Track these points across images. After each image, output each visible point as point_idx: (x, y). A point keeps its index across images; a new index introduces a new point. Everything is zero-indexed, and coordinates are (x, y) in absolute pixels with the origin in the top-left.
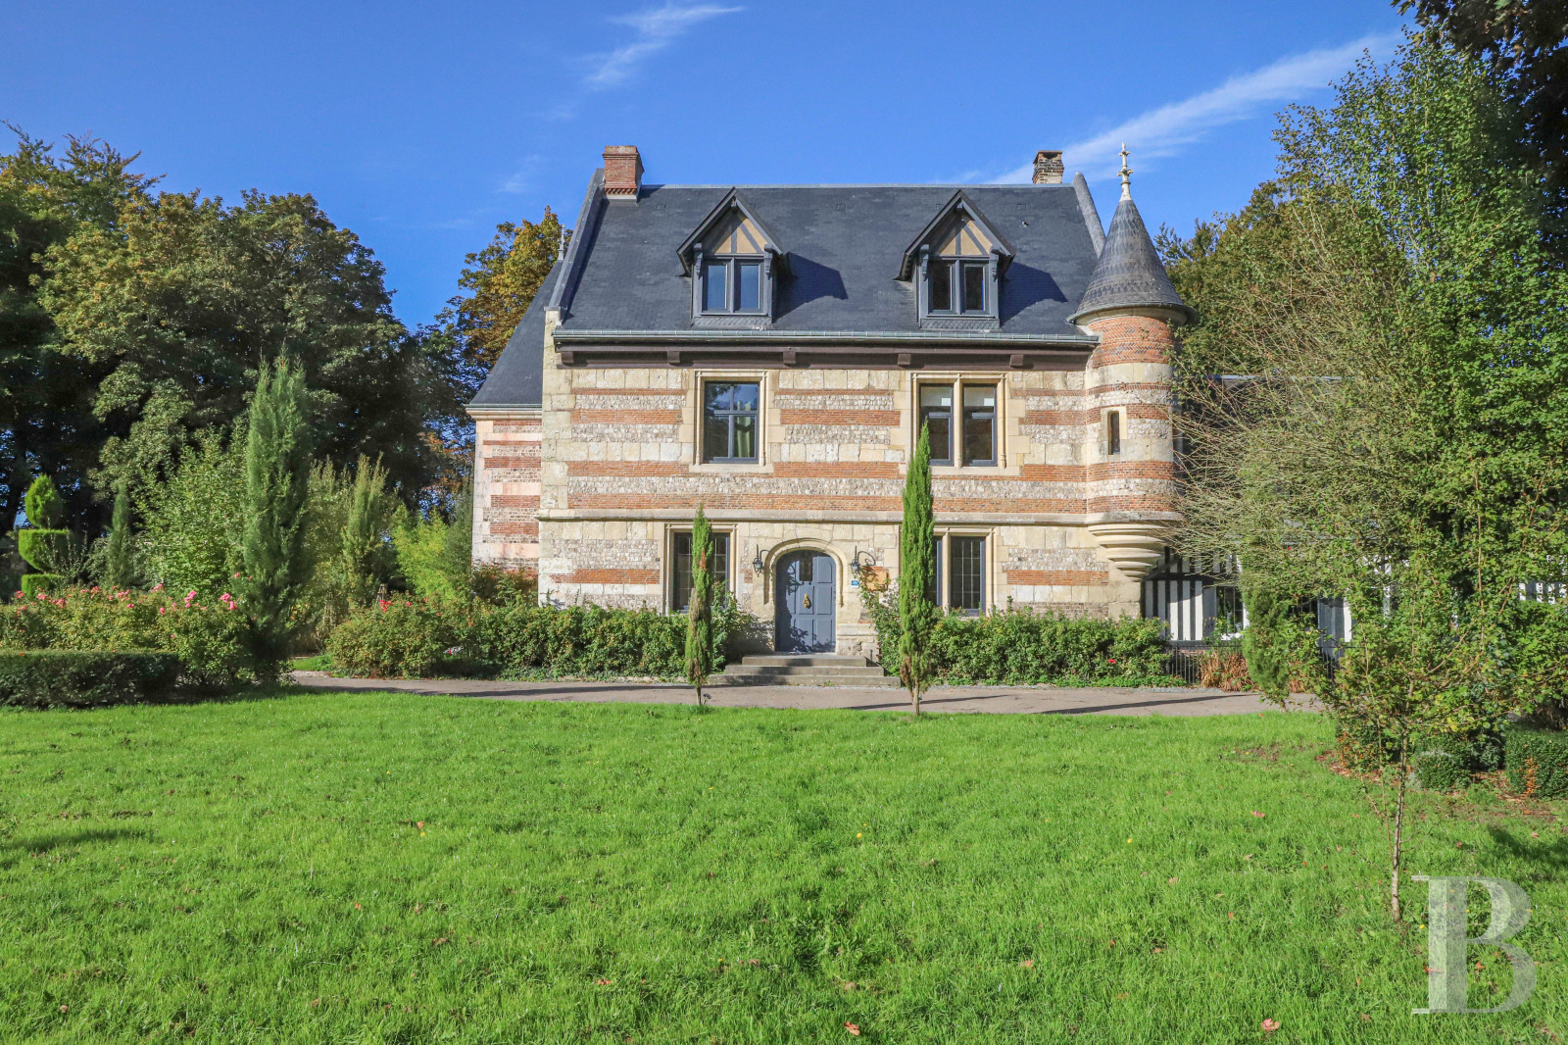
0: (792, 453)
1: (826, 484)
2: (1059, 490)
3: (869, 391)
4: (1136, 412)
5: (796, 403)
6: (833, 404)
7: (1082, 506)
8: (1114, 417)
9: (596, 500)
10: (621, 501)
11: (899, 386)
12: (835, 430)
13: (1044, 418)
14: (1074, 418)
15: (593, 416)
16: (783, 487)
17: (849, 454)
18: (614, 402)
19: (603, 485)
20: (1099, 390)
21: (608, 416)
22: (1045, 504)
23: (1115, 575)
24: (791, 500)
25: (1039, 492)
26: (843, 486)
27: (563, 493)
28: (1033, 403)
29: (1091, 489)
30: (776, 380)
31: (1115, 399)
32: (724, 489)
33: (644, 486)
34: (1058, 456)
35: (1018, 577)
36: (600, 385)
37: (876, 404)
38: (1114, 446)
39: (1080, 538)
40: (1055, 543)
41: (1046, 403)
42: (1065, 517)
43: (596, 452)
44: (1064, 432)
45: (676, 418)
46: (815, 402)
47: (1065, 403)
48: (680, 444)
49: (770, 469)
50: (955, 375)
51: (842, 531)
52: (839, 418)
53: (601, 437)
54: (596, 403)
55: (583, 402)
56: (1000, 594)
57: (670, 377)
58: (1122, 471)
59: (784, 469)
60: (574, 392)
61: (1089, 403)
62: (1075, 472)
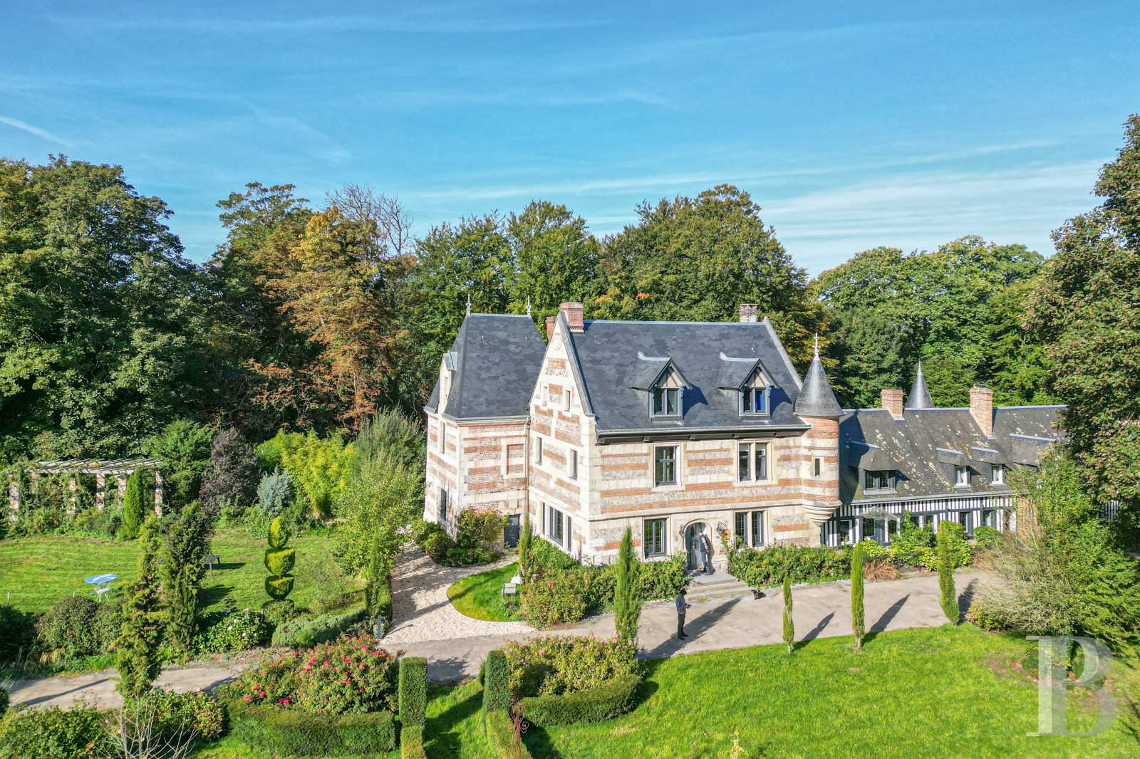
0: (692, 480)
1: (706, 493)
2: (792, 489)
3: (721, 450)
4: (827, 459)
5: (693, 457)
6: (708, 456)
7: (800, 496)
8: (817, 461)
9: (613, 509)
10: (624, 508)
11: (733, 446)
12: (708, 468)
13: (786, 459)
14: (797, 457)
15: (611, 468)
16: (689, 496)
17: (714, 478)
18: (620, 461)
19: (616, 501)
20: (811, 448)
21: (617, 468)
22: (787, 496)
23: (812, 525)
24: (693, 502)
25: (784, 492)
26: (712, 493)
27: (599, 507)
28: (782, 452)
29: (805, 489)
30: (685, 446)
31: (818, 453)
32: (666, 498)
33: (633, 500)
34: (791, 474)
35: (779, 528)
36: (614, 453)
37: (723, 455)
38: (817, 473)
39: (798, 510)
40: (790, 513)
41: (787, 452)
42: (795, 501)
43: (612, 485)
44: (794, 464)
45: (645, 466)
46: (701, 456)
47: (794, 451)
48: (647, 480)
49: (684, 488)
50: (754, 441)
51: (712, 514)
52: (710, 462)
53: (615, 478)
54: (612, 461)
55: (606, 462)
56: (770, 537)
57: (643, 448)
58: (822, 485)
59: (691, 488)
60: (603, 457)
61: (804, 452)
62: (798, 481)
